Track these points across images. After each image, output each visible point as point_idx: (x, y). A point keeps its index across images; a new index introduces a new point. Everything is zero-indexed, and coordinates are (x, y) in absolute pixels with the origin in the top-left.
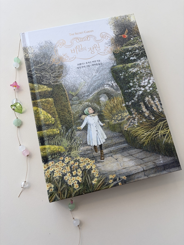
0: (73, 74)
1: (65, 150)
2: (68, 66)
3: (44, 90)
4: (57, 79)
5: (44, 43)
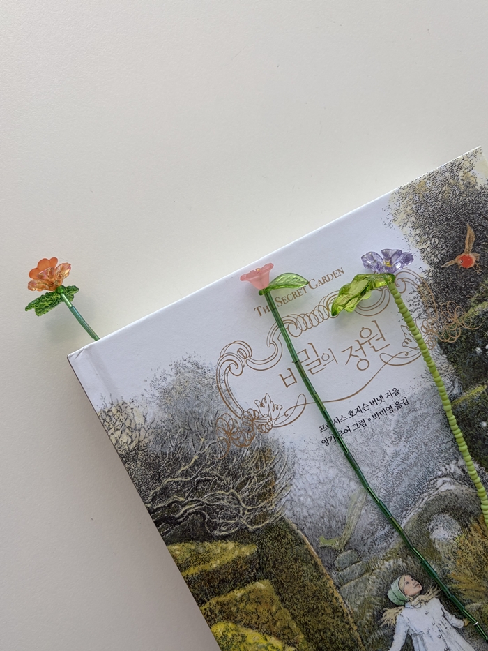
0: (314, 471)
2: (287, 445)
3: (228, 558)
4: (262, 504)
5: (171, 376)
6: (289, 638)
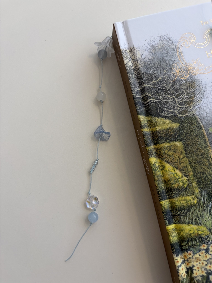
1: (209, 233)
2: (203, 83)
3: (165, 127)
4: (186, 106)
5: (157, 41)
6: (185, 173)
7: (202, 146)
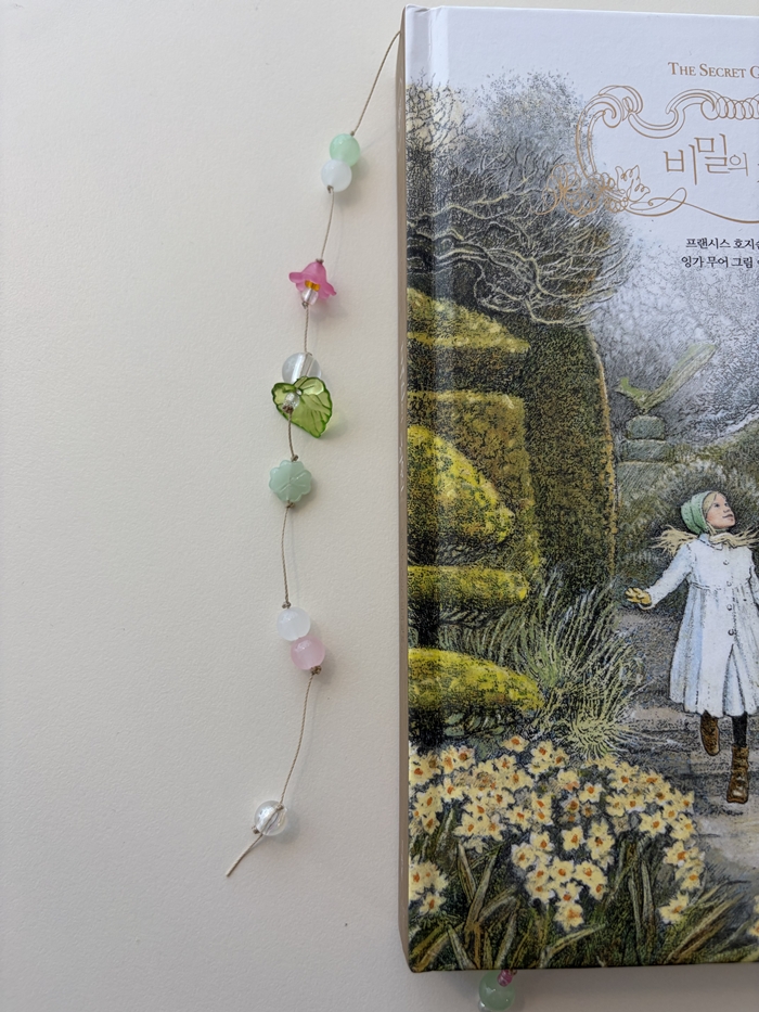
0: (655, 289)
1: (541, 704)
2: (634, 240)
3: (485, 342)
4: (564, 296)
5: (523, 87)
6: (511, 496)
7: (585, 427)
